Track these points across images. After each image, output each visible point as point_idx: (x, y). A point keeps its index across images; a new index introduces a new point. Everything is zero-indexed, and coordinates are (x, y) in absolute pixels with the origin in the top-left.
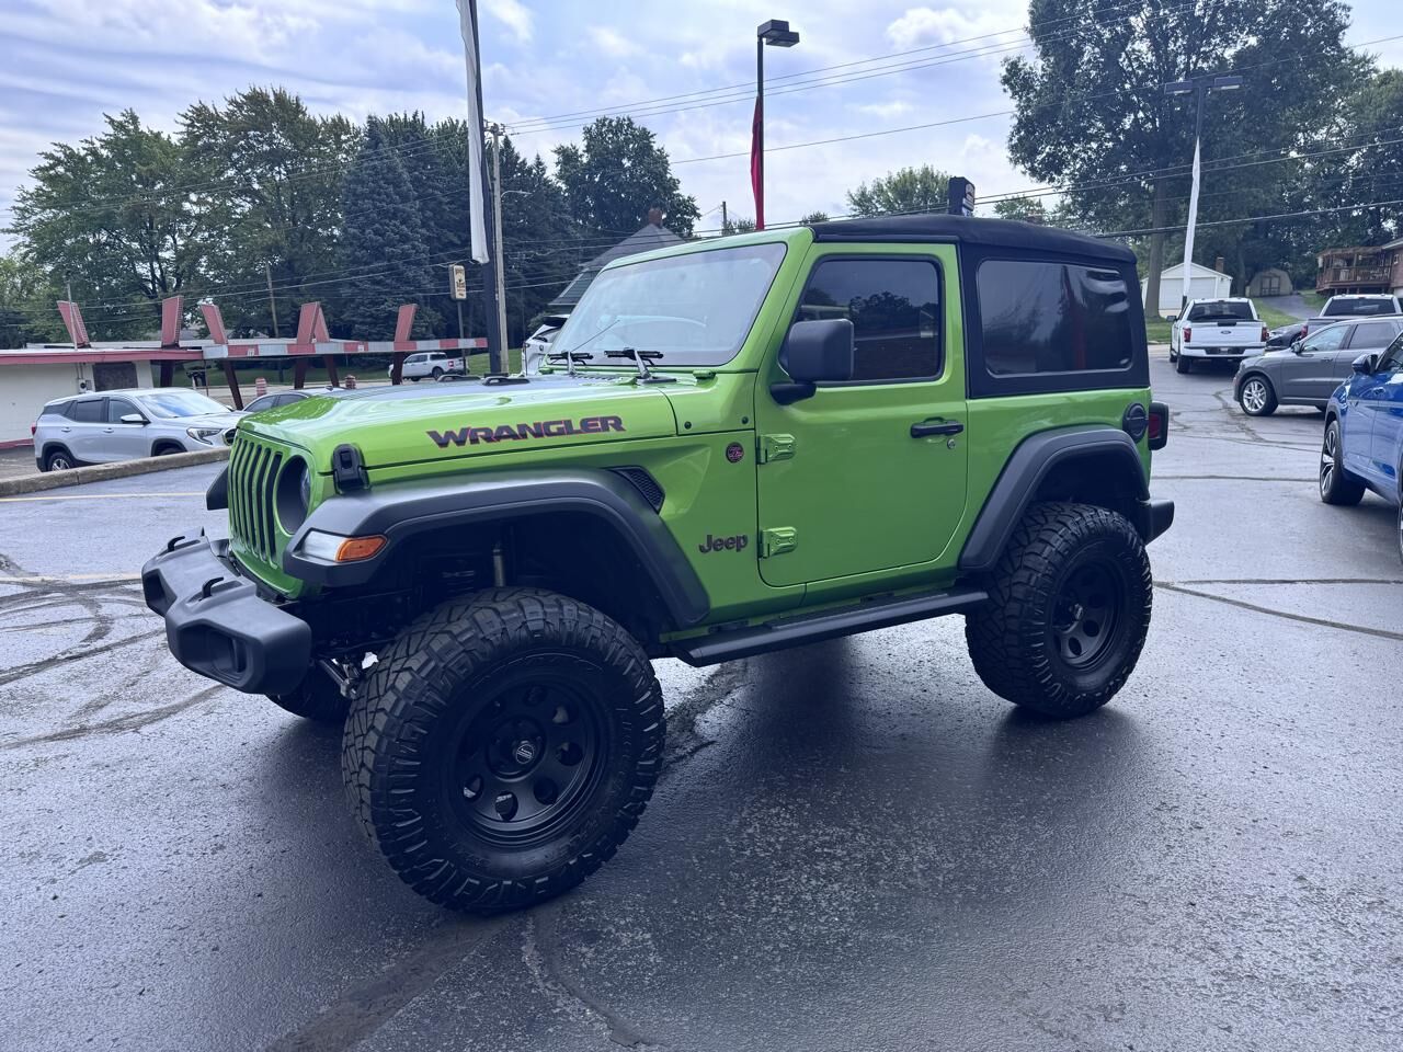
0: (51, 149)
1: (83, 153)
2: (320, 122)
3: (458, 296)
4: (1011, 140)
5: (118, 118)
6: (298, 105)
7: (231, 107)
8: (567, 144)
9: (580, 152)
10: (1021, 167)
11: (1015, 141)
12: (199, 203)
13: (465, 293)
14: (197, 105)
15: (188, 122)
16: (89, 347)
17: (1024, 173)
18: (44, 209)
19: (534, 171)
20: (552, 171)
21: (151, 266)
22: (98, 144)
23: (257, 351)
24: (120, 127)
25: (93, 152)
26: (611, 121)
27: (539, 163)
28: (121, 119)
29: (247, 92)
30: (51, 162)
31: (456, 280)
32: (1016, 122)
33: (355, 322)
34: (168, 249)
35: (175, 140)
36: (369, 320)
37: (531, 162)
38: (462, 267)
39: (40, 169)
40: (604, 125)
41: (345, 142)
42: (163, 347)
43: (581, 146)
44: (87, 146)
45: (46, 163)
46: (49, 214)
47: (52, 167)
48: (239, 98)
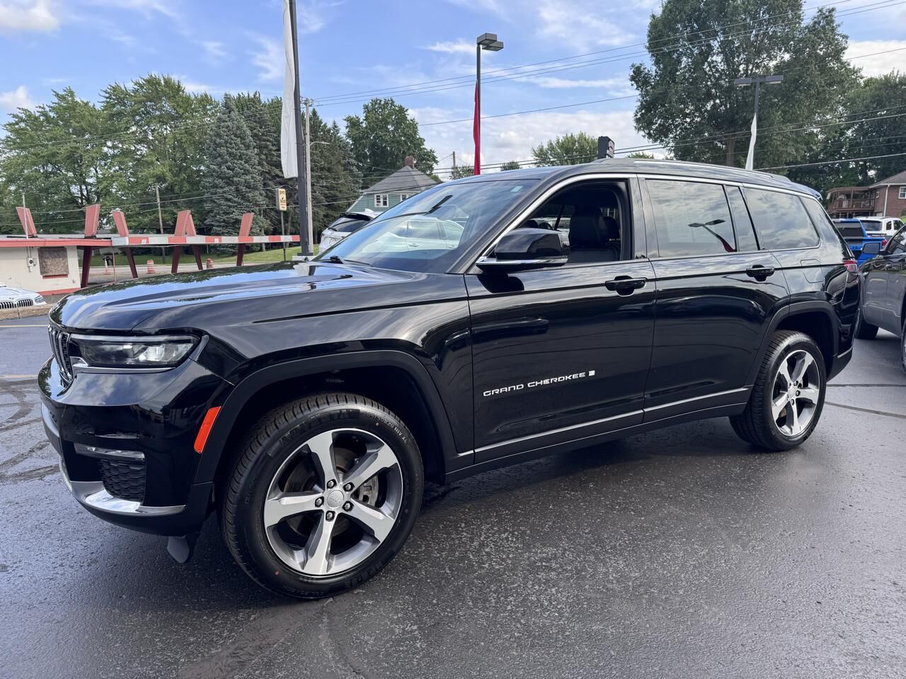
0: (17, 112)
1: (37, 114)
2: (193, 97)
3: (281, 209)
4: (636, 115)
5: (61, 93)
6: (179, 86)
7: (136, 87)
8: (353, 115)
9: (361, 120)
10: (642, 133)
11: (639, 116)
12: (113, 147)
13: (285, 206)
14: (114, 85)
15: (107, 95)
16: (37, 237)
17: (644, 136)
18: (11, 150)
19: (332, 131)
20: (343, 131)
21: (81, 187)
22: (47, 109)
23: (148, 241)
24: (62, 98)
25: (44, 114)
26: (381, 101)
27: (335, 127)
28: (64, 93)
29: (146, 77)
30: (17, 120)
31: (280, 197)
32: (639, 104)
33: (213, 225)
34: (92, 177)
35: (99, 107)
36: (222, 224)
37: (330, 125)
38: (284, 190)
39: (10, 124)
40: (376, 104)
41: (210, 110)
42: (86, 238)
43: (362, 117)
44: (40, 110)
45: (13, 120)
46: (14, 153)
47: (17, 123)
48: (141, 82)
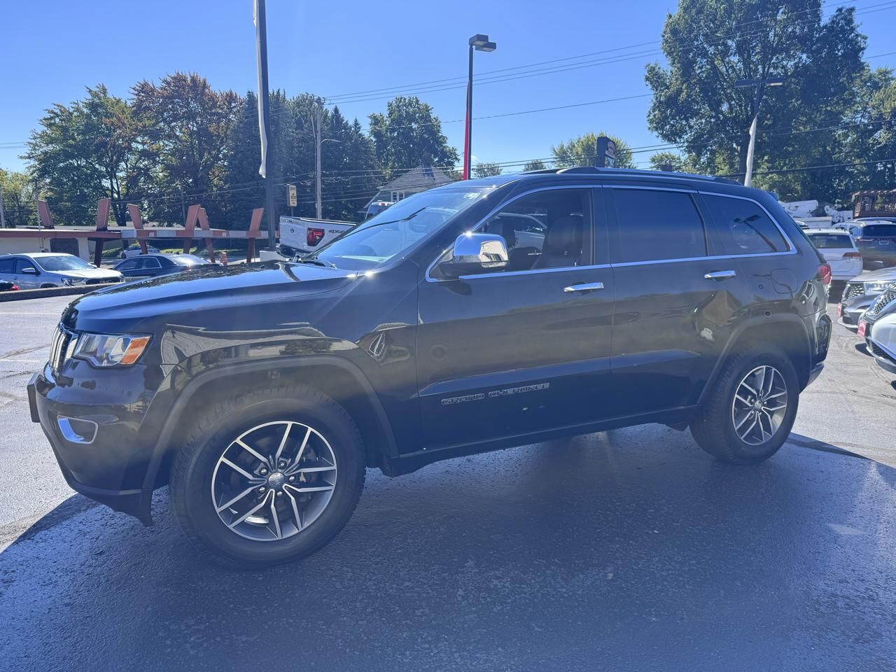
0: (52, 108)
1: (71, 110)
2: (219, 94)
3: (291, 205)
5: (94, 89)
6: (205, 84)
7: (163, 84)
8: (377, 114)
9: (385, 119)
10: (656, 133)
12: (143, 143)
13: (296, 202)
14: (142, 83)
15: (136, 92)
16: (54, 228)
17: (658, 137)
18: (47, 144)
19: (353, 129)
20: (366, 131)
21: (112, 182)
22: (81, 105)
23: (155, 234)
24: (95, 95)
25: (78, 110)
26: (405, 99)
27: (356, 124)
28: (96, 90)
29: (174, 75)
30: (52, 115)
31: (291, 193)
32: (652, 104)
34: (121, 171)
35: (129, 104)
37: (351, 123)
38: (295, 187)
39: (45, 119)
40: (401, 101)
41: (235, 107)
42: (97, 230)
43: (386, 114)
44: (74, 106)
45: (48, 116)
46: (50, 147)
47: (51, 118)
48: (169, 79)
